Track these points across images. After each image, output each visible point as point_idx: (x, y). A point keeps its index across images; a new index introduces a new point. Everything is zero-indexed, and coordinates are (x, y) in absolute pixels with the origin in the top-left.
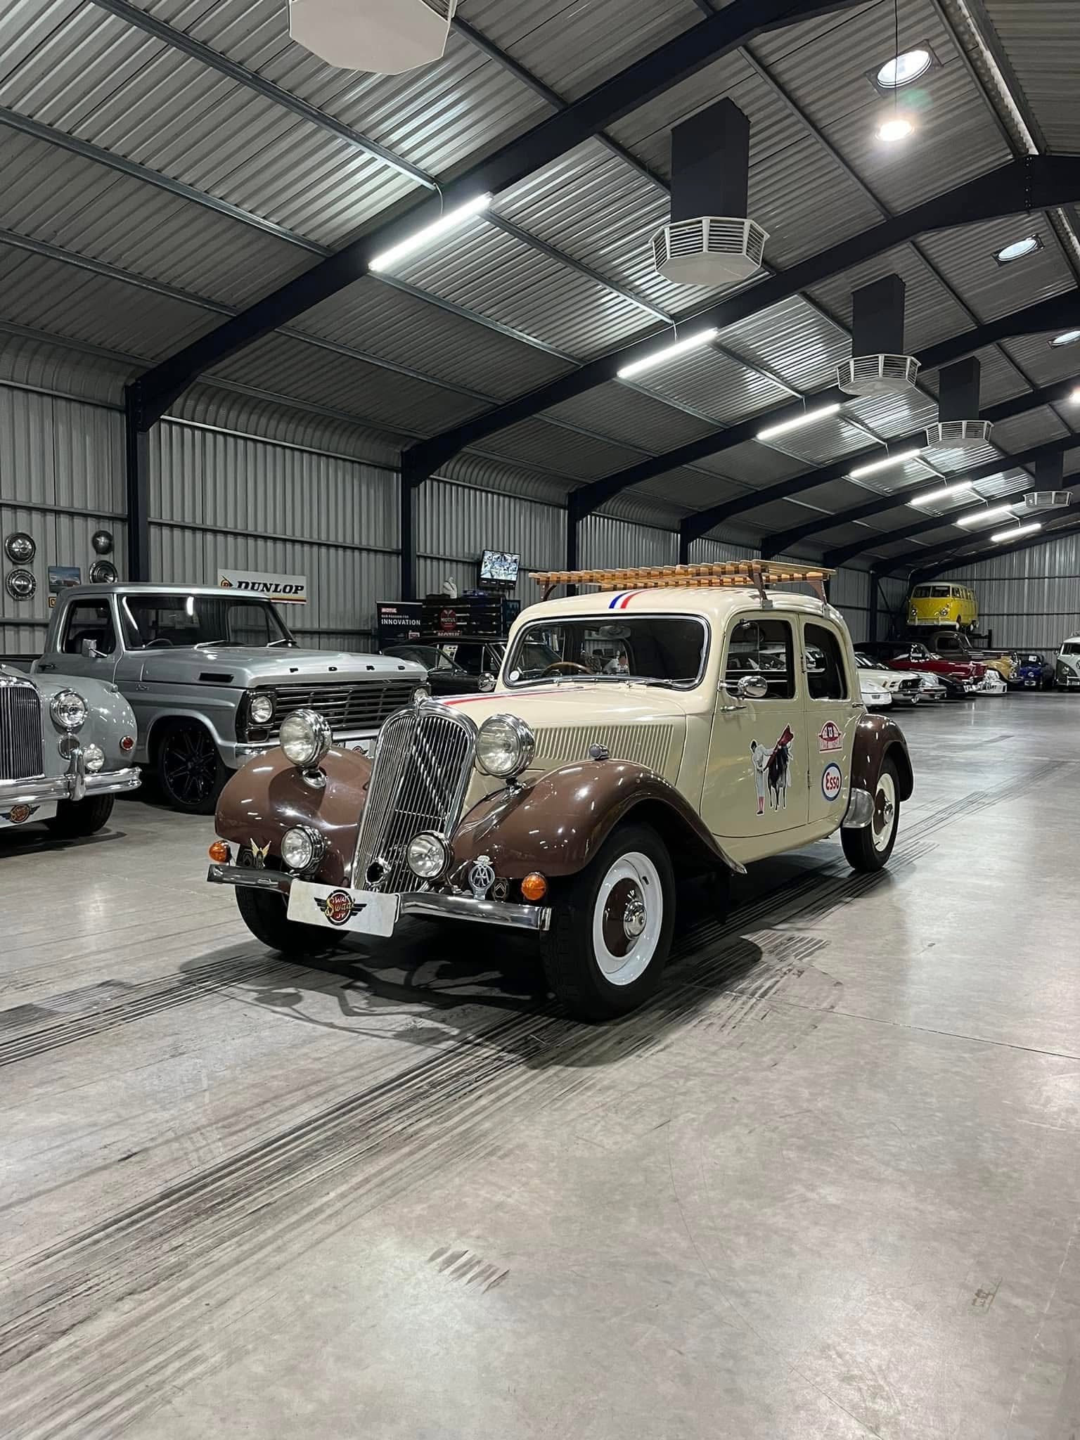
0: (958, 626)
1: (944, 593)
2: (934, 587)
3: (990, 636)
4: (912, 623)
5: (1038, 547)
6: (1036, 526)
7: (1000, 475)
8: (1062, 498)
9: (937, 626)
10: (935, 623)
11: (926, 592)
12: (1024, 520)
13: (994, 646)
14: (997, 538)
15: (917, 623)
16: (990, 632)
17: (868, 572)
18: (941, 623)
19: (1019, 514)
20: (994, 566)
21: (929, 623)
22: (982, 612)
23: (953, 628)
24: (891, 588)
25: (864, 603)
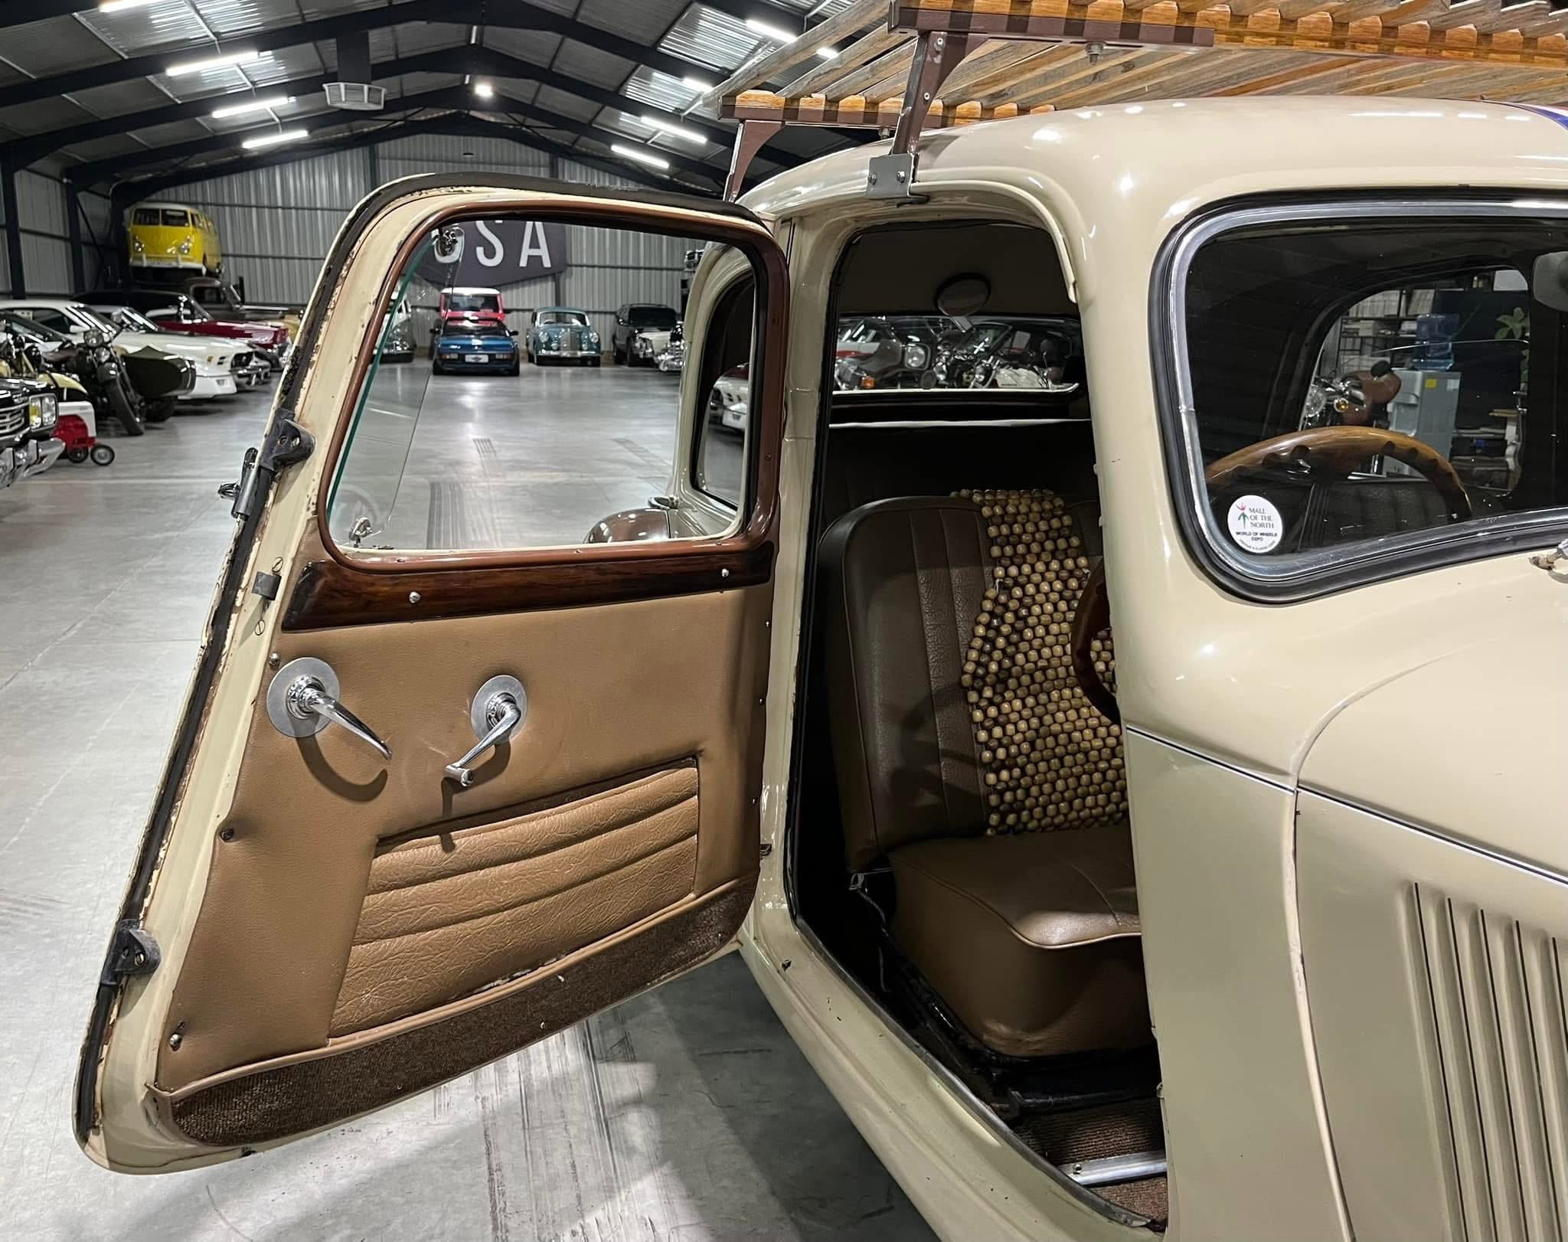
0: (204, 271)
1: (181, 220)
2: (164, 211)
3: (240, 287)
4: (137, 263)
5: (290, 164)
6: (301, 134)
7: (270, 53)
8: (375, 95)
9: (176, 269)
10: (174, 264)
11: (152, 217)
12: (287, 123)
13: (247, 300)
14: (251, 144)
15: (145, 263)
16: (241, 280)
17: (61, 182)
18: (182, 264)
19: (281, 114)
20: (233, 187)
21: (164, 264)
22: (225, 252)
23: (198, 272)
24: (95, 207)
25: (59, 228)
